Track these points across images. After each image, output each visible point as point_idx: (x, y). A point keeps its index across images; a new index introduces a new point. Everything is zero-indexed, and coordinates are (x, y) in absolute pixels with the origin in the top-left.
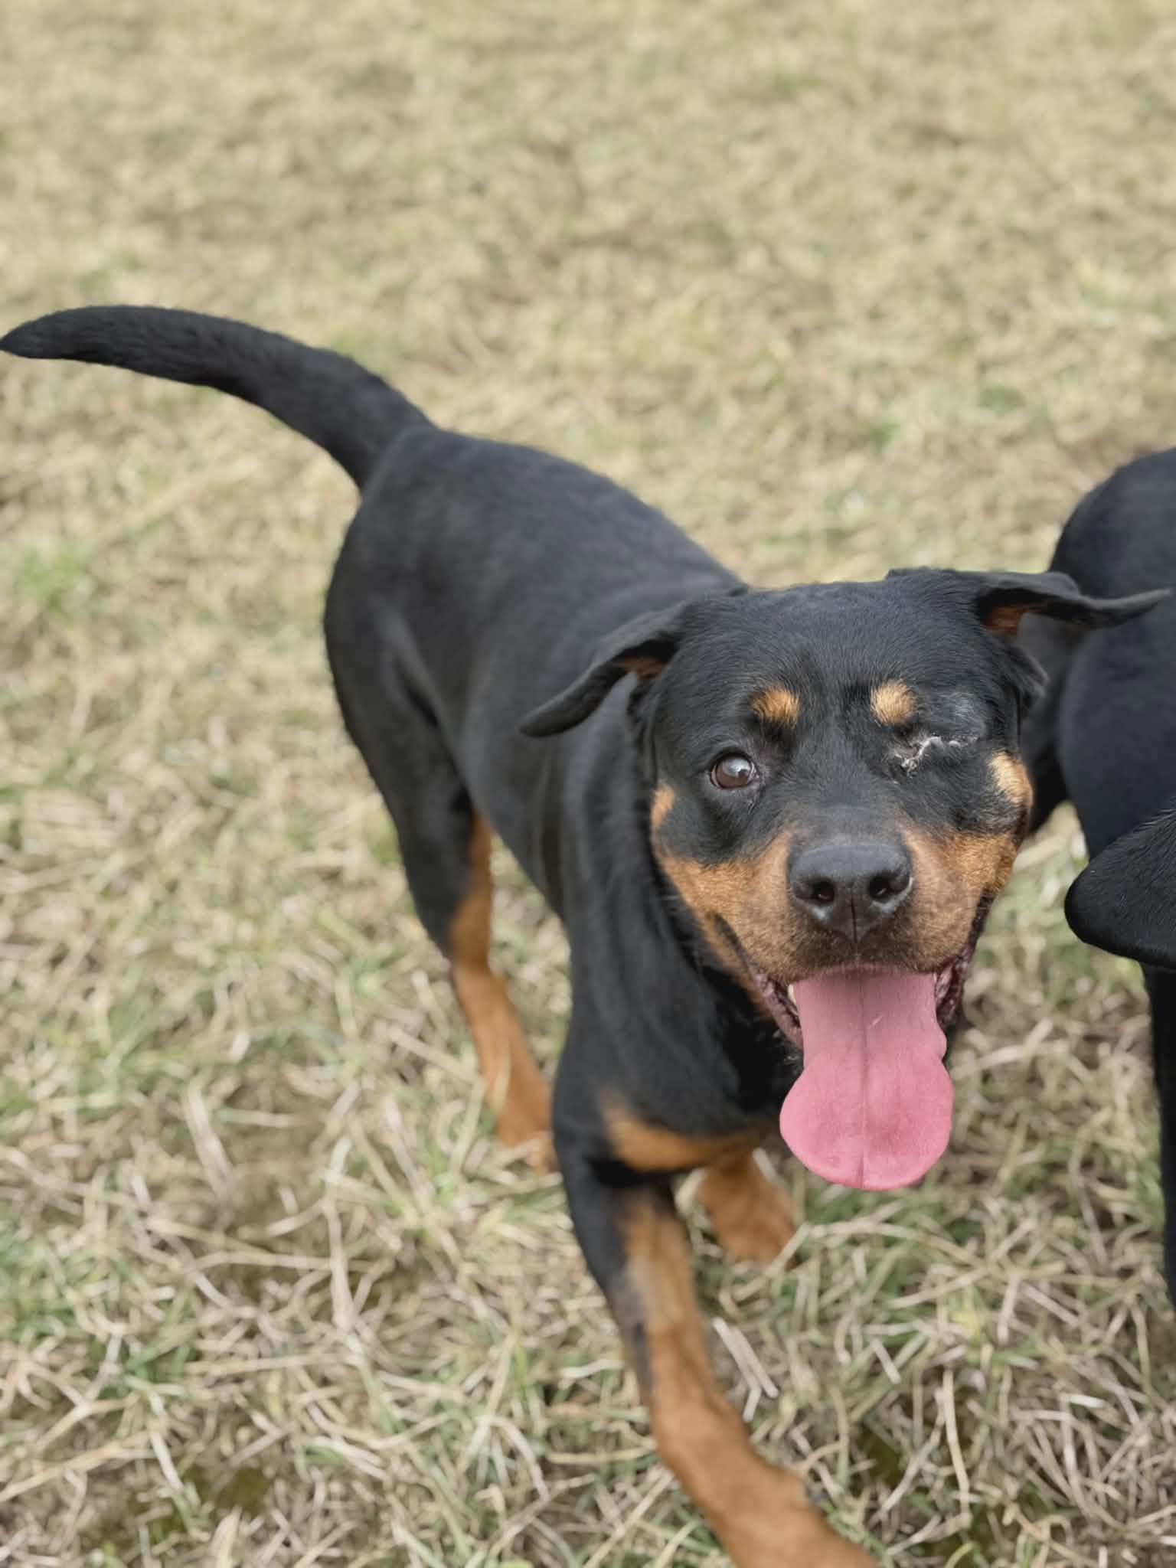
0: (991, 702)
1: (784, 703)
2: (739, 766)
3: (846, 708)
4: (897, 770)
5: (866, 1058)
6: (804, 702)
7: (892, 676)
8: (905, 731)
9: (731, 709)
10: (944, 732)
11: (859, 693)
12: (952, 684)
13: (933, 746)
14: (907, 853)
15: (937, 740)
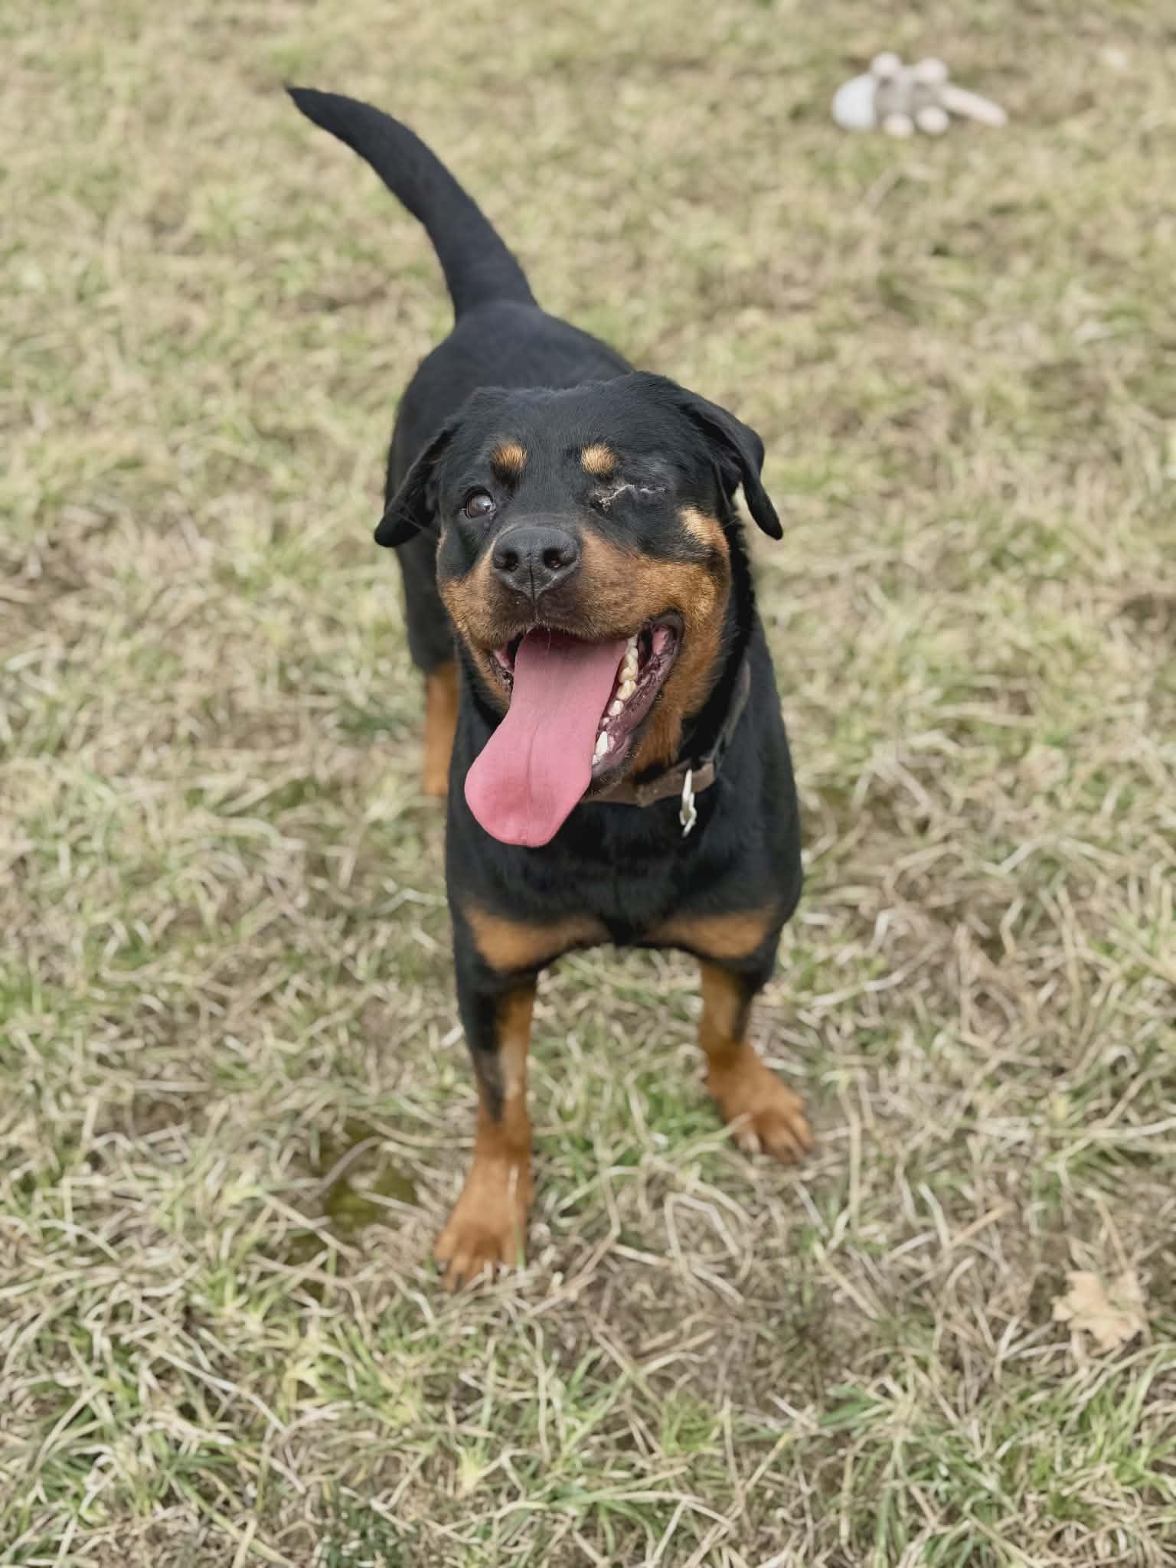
0: (681, 467)
1: (514, 454)
2: (486, 502)
3: (564, 463)
4: (596, 505)
5: (528, 773)
6: (530, 455)
7: (599, 441)
8: (606, 479)
9: (481, 459)
10: (637, 481)
11: (574, 453)
12: (648, 451)
13: (627, 491)
14: (580, 544)
15: (631, 487)
